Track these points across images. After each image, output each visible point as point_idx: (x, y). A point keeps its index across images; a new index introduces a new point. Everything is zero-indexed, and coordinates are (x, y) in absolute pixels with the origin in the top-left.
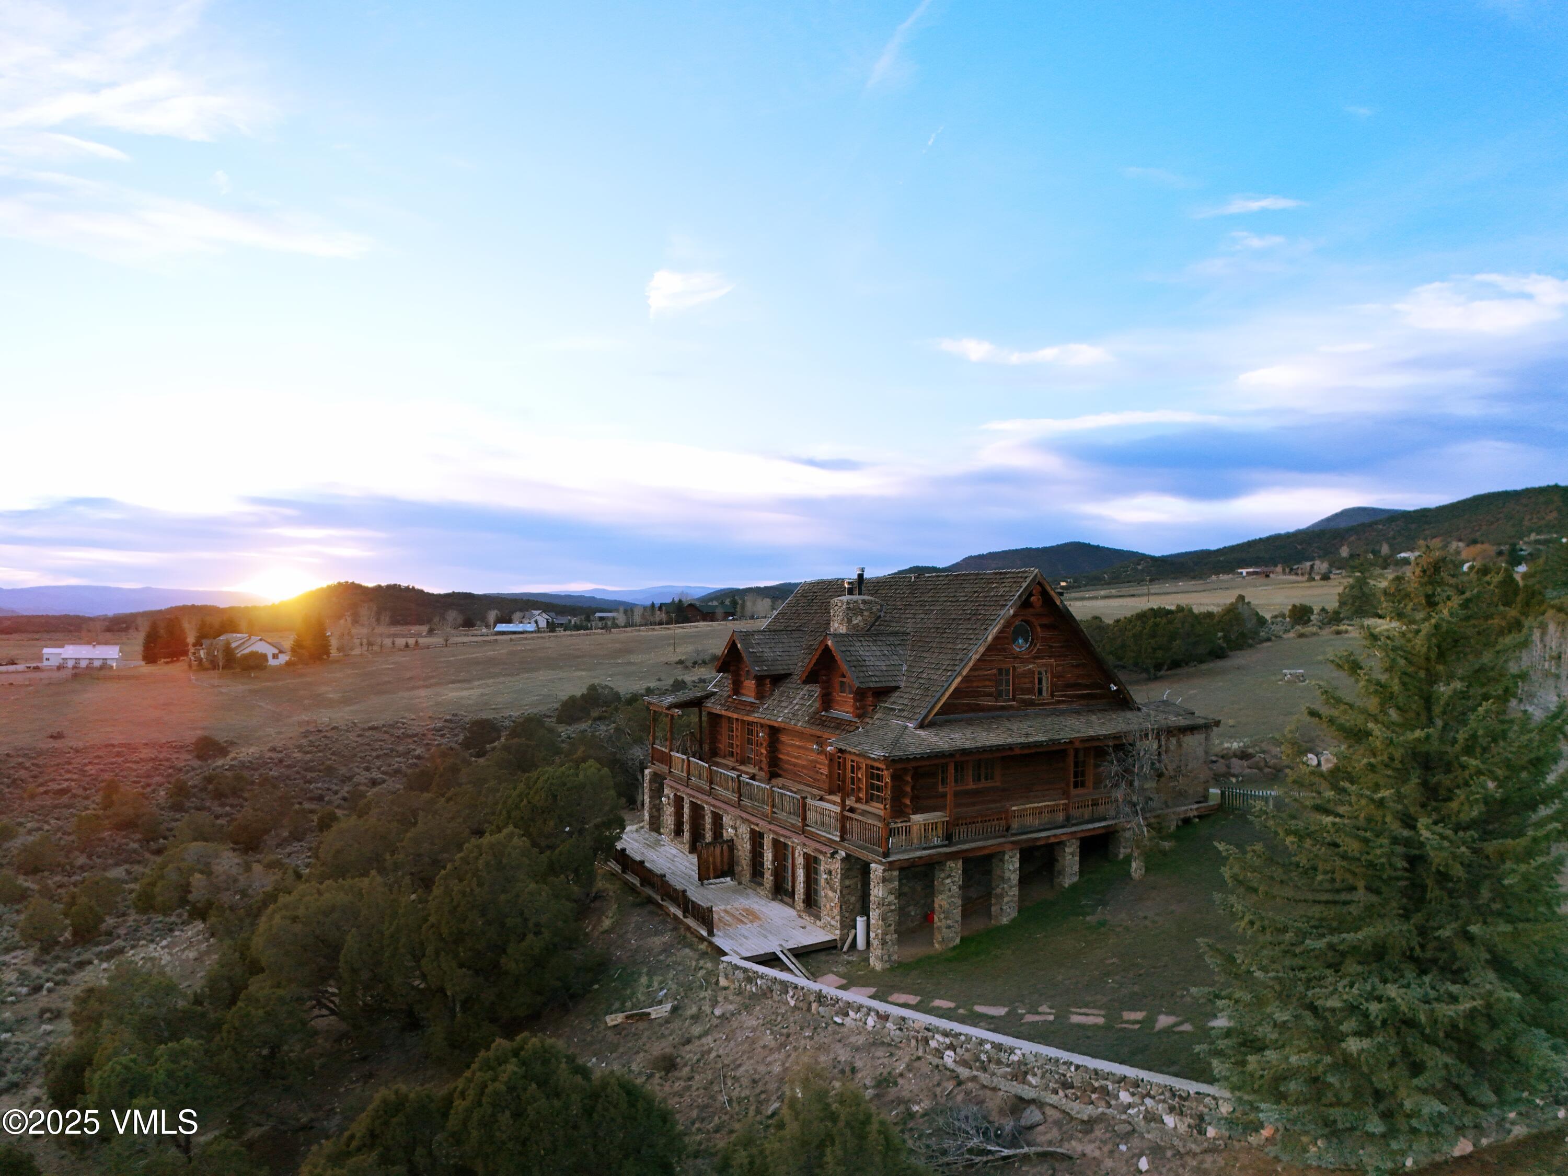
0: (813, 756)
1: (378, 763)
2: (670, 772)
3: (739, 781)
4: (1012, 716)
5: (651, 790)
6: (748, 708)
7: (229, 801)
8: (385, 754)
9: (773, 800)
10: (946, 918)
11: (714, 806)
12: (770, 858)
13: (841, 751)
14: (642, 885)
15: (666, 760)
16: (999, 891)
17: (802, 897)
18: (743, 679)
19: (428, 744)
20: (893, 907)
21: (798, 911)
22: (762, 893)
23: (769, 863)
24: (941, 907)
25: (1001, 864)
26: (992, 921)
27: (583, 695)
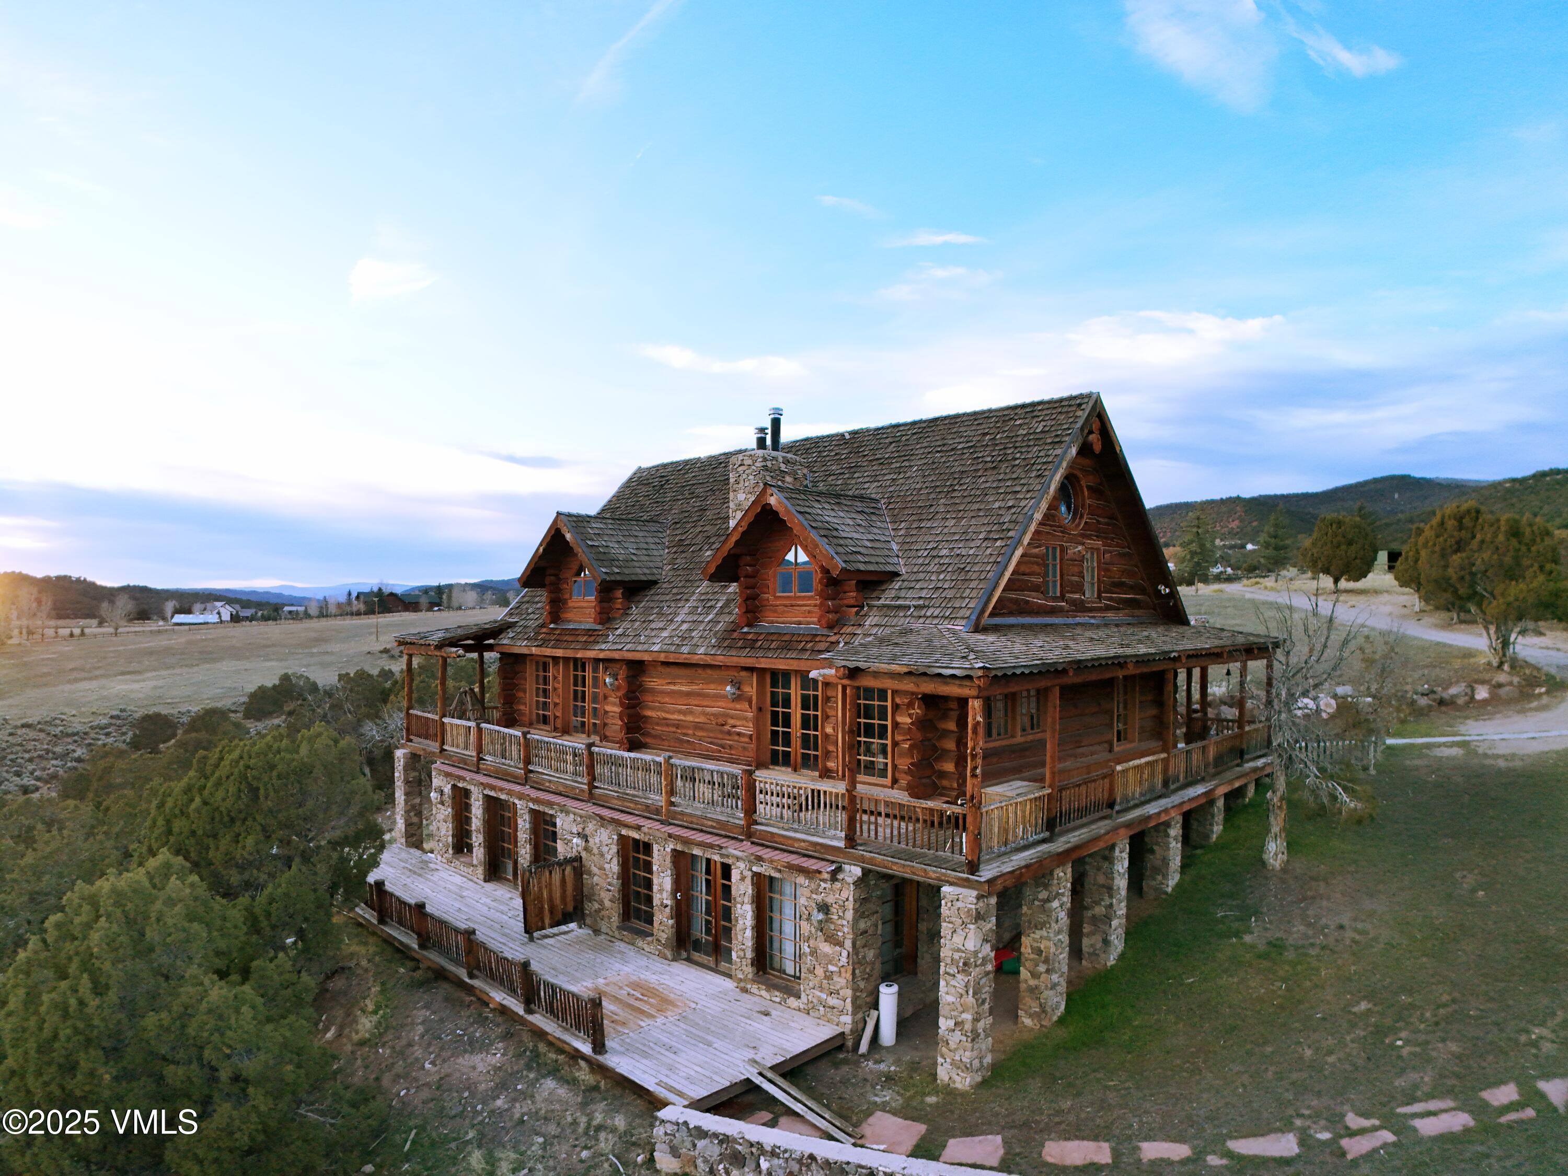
0: (718, 707)
1: (31, 767)
2: (442, 750)
3: (591, 754)
5: (407, 782)
6: (585, 639)
8: (40, 756)
9: (672, 781)
11: (535, 801)
12: (668, 887)
13: (853, 671)
14: (423, 947)
15: (438, 734)
16: (1099, 910)
17: (750, 954)
18: (569, 595)
19: (90, 744)
20: (989, 967)
21: (740, 980)
22: (651, 948)
23: (665, 895)
24: (1039, 952)
25: (1106, 865)
26: (1084, 962)
27: (275, 686)
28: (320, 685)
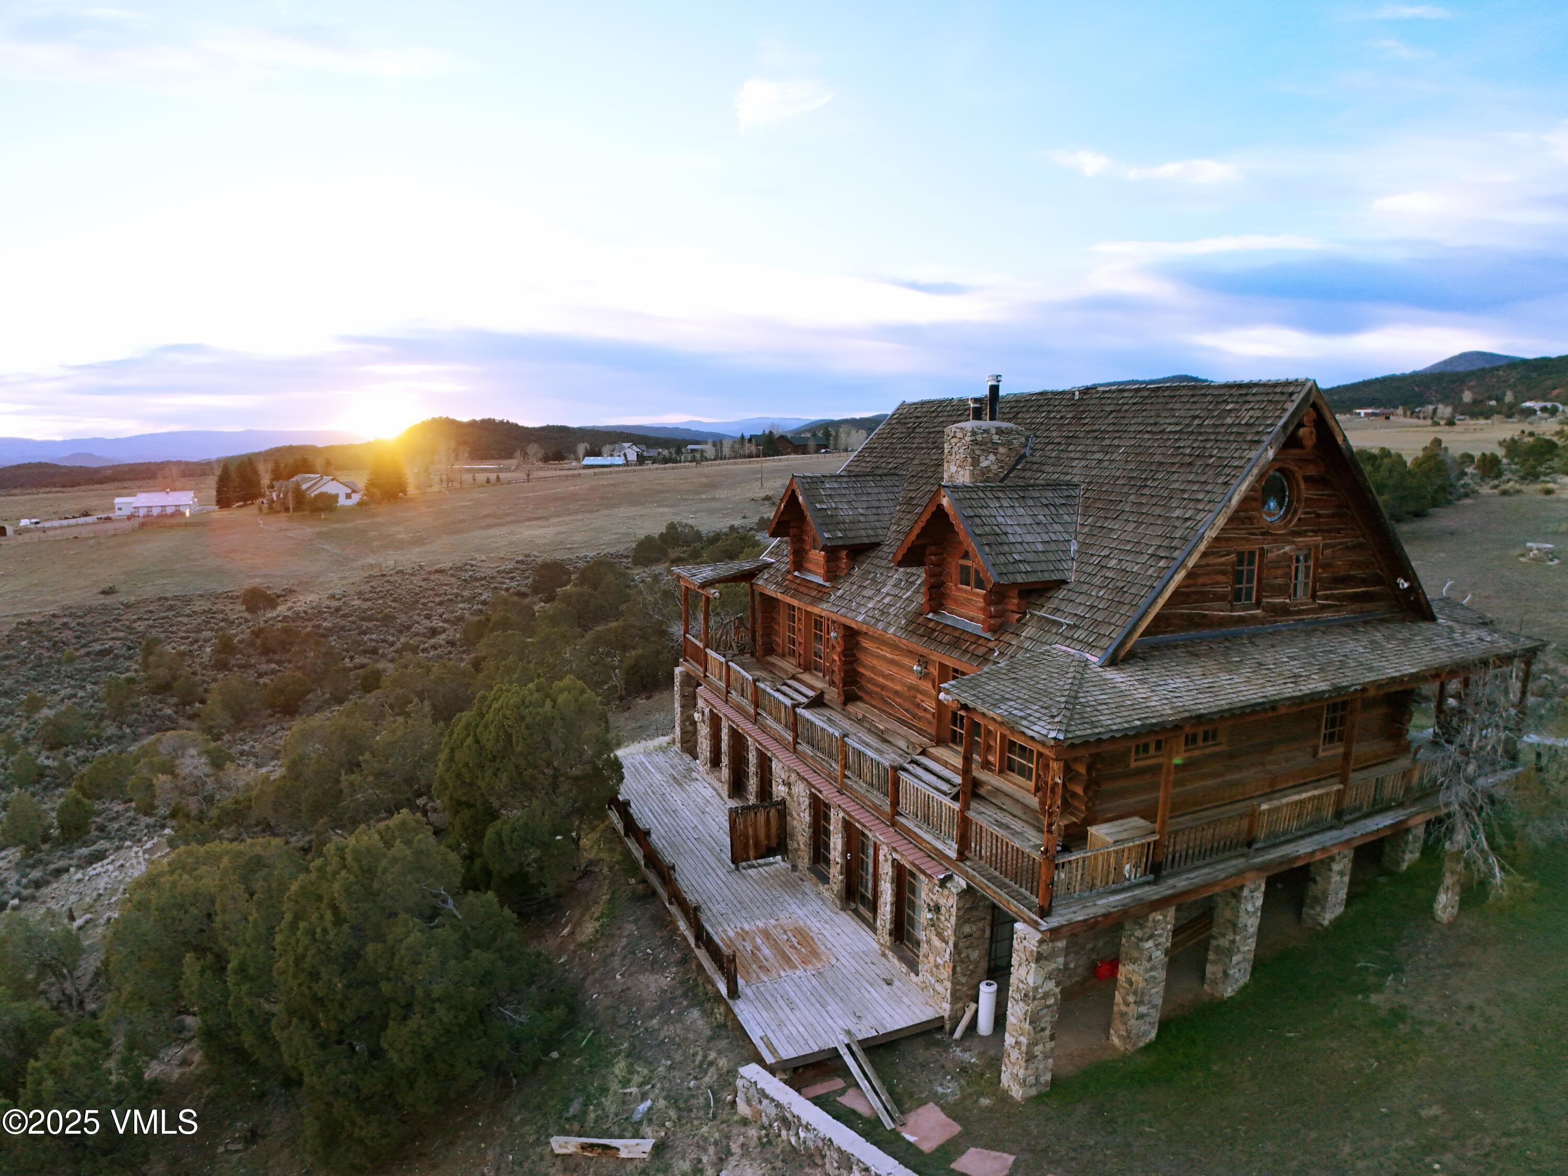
0: (912, 680)
1: (440, 610)
2: (706, 676)
3: (795, 714)
4: (1255, 636)
6: (814, 593)
7: (277, 657)
8: (450, 600)
9: (846, 757)
10: (1138, 1003)
11: (760, 744)
12: (839, 847)
13: (965, 707)
14: (646, 865)
15: (703, 661)
16: (1224, 942)
17: (888, 926)
18: (808, 547)
19: (496, 588)
20: (1051, 1001)
21: (882, 945)
22: (827, 894)
23: (837, 854)
24: (1130, 982)
25: (1234, 902)
26: (1205, 986)
27: (661, 535)
28: (704, 533)
